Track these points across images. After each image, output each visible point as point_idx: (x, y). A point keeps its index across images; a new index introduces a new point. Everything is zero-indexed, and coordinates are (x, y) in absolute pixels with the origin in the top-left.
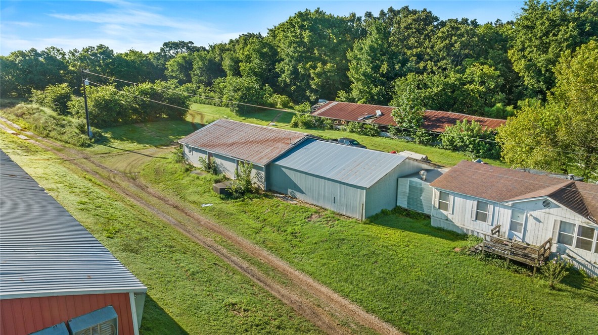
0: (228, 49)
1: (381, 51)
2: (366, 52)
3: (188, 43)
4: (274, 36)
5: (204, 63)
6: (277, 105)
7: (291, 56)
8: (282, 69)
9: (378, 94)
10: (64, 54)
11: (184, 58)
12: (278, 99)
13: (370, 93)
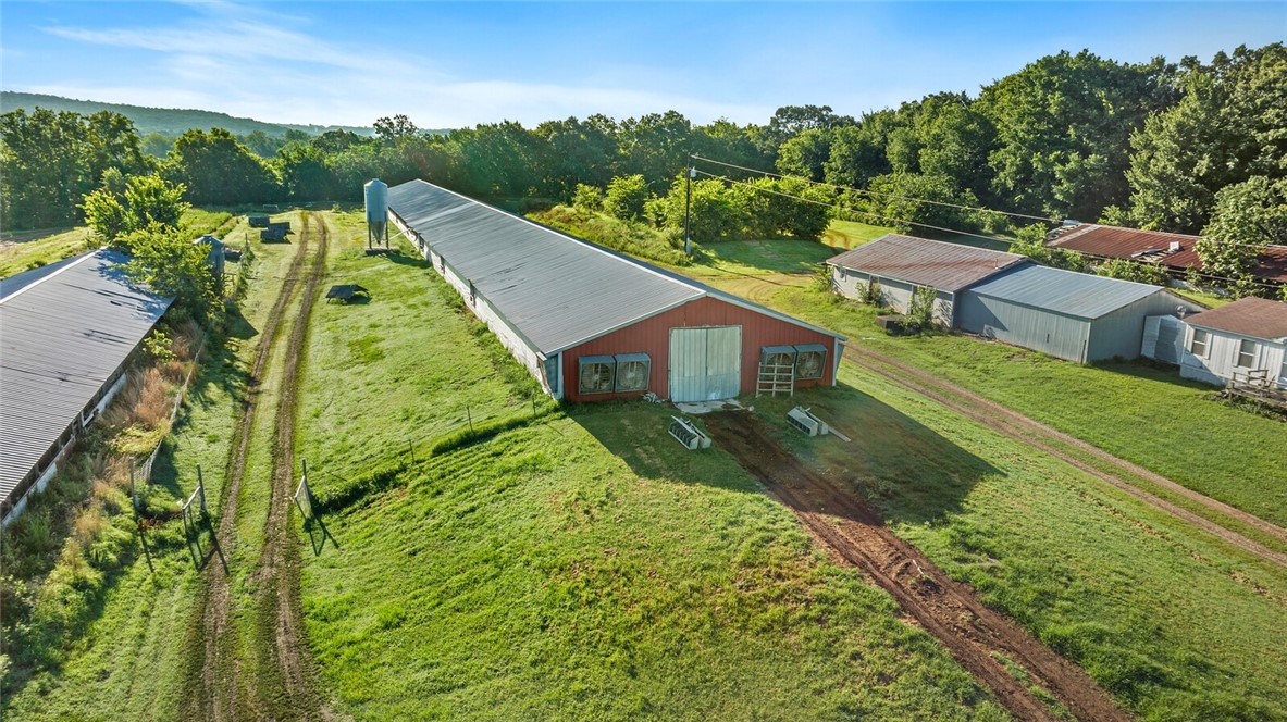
0: (900, 122)
1: (1203, 132)
2: (1171, 136)
3: (821, 110)
4: (993, 101)
5: (850, 148)
6: (983, 228)
7: (1020, 139)
8: (1001, 162)
9: (1183, 214)
10: (613, 127)
11: (814, 137)
12: (987, 216)
13: (1167, 211)
